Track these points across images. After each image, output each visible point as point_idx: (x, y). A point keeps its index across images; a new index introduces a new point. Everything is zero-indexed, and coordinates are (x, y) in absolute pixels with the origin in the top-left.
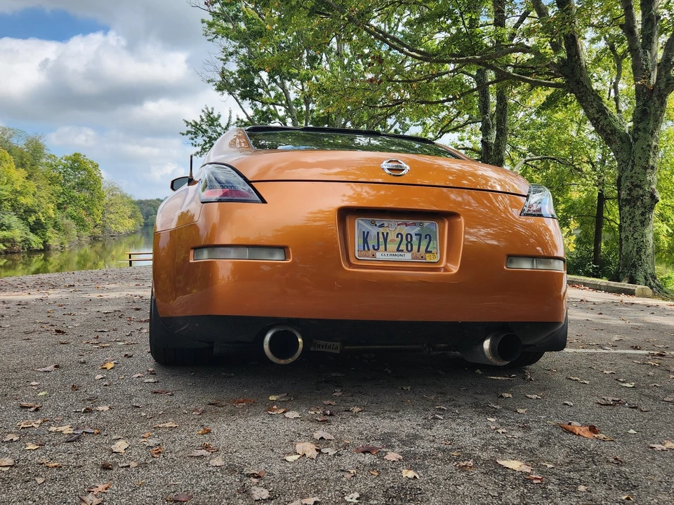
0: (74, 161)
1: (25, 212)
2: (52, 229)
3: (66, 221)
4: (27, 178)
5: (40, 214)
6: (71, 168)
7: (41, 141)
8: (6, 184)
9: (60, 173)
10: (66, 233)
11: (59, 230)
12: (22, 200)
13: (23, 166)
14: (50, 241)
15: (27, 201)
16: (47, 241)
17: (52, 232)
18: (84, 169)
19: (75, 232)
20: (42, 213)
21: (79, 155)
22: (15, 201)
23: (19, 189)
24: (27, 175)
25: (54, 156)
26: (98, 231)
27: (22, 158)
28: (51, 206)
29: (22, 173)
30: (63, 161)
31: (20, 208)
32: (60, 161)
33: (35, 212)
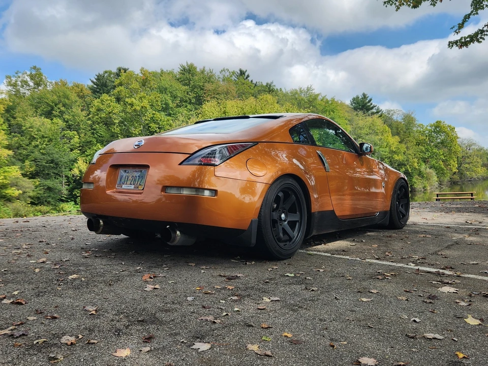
0: (436, 127)
1: (398, 165)
2: (417, 176)
3: (428, 170)
4: (400, 142)
5: (408, 166)
6: (434, 132)
7: (412, 116)
8: (386, 147)
9: (426, 136)
10: (428, 179)
11: (423, 177)
12: (396, 157)
13: (398, 134)
14: (415, 185)
15: (399, 158)
16: (413, 185)
17: (417, 179)
18: (444, 132)
19: (435, 178)
20: (410, 166)
21: (440, 122)
22: (393, 158)
23: (394, 150)
24: (400, 140)
25: (422, 125)
26: (456, 177)
27: (397, 129)
28: (416, 160)
29: (397, 138)
30: (429, 128)
31: (395, 163)
32: (426, 128)
33: (405, 165)
